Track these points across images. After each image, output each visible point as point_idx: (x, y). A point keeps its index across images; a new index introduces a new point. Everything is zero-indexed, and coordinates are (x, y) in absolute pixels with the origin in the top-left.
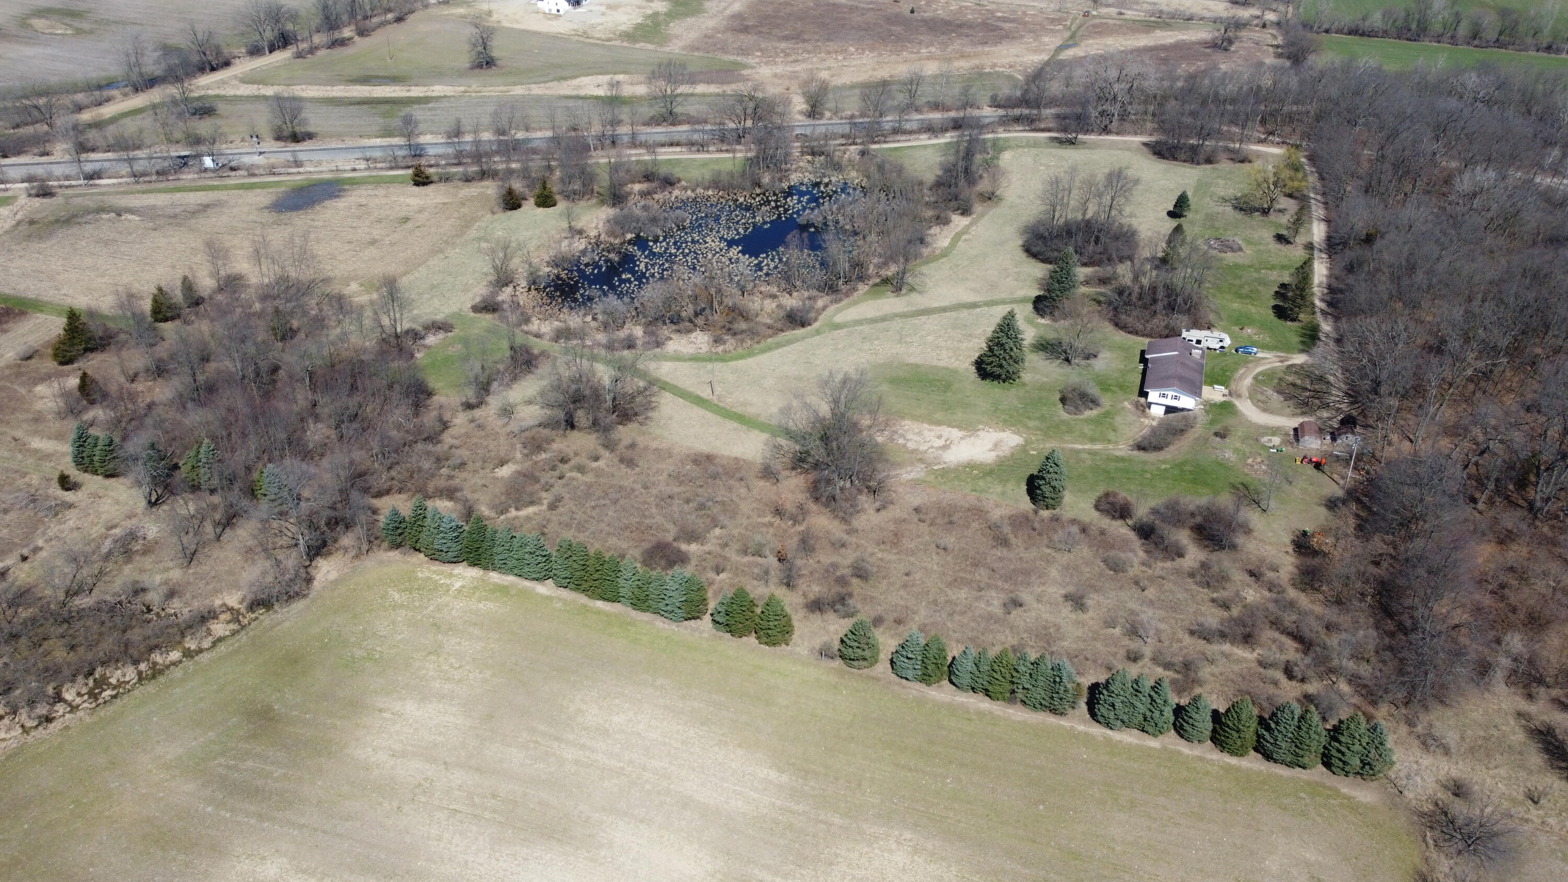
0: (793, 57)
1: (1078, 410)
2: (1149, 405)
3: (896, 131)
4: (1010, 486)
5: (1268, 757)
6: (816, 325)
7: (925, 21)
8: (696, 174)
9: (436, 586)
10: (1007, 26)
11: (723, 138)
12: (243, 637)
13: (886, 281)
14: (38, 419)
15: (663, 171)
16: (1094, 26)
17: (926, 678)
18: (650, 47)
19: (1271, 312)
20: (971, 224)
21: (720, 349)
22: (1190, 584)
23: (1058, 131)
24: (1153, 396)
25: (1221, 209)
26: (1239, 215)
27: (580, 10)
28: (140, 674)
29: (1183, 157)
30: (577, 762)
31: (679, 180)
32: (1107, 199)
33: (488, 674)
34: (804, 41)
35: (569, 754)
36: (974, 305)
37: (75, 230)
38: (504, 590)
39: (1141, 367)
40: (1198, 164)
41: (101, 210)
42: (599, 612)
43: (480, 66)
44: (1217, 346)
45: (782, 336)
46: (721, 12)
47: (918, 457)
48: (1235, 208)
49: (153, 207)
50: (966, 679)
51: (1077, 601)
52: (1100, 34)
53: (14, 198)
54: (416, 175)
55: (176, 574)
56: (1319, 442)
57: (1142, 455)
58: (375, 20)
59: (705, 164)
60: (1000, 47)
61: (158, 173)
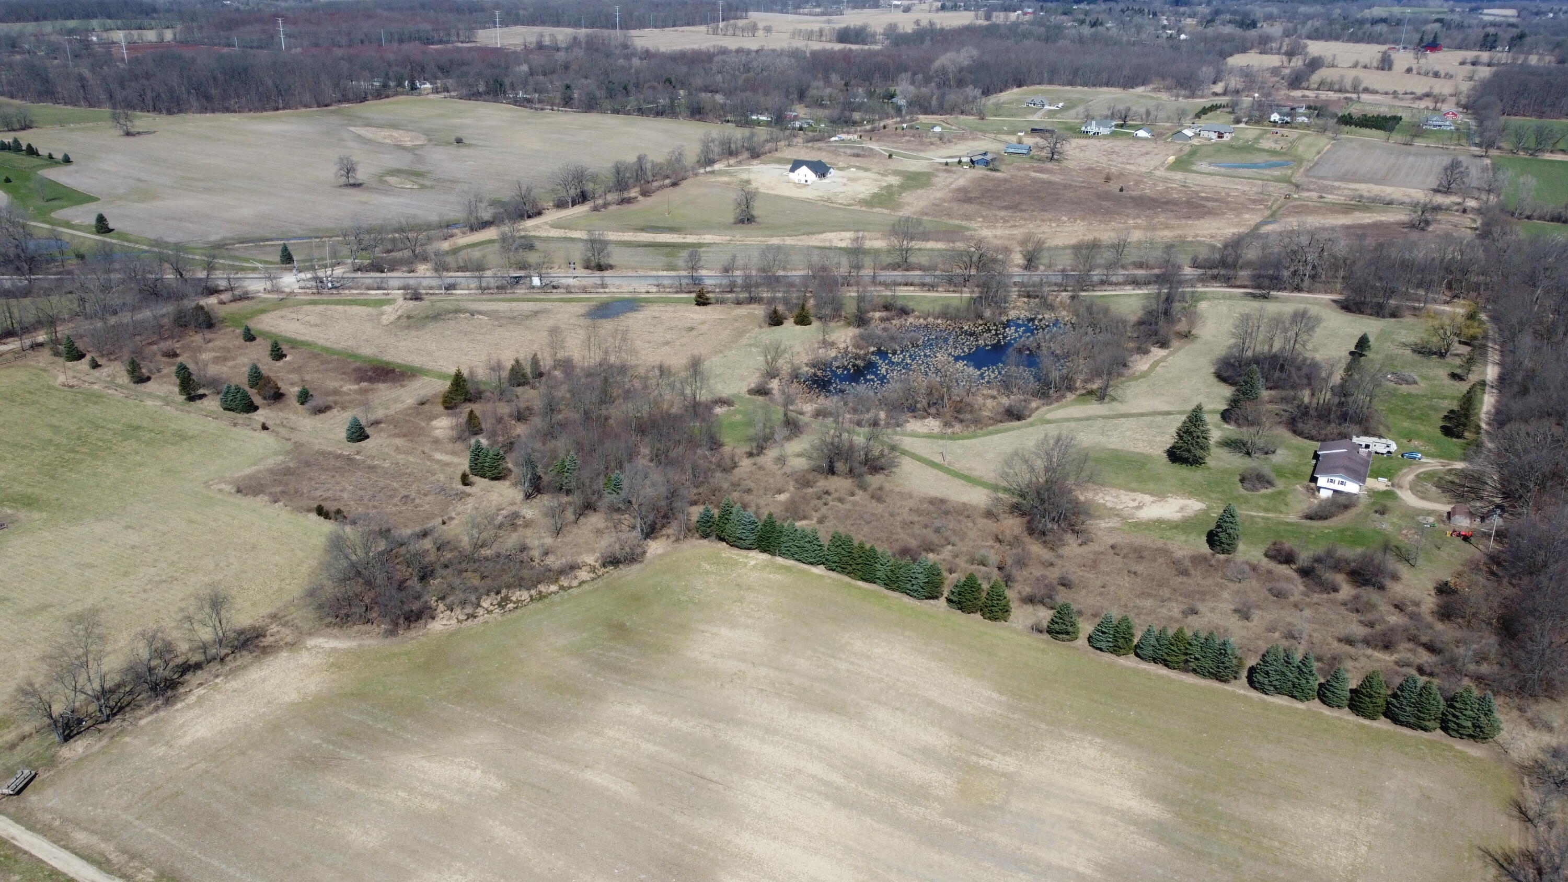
0: (1012, 223)
1: (1254, 489)
2: (1319, 489)
3: (1103, 283)
4: (1192, 537)
5: (1396, 721)
6: (1030, 420)
7: (1132, 198)
8: (926, 307)
9: (736, 563)
10: (1210, 204)
11: (952, 282)
12: (599, 583)
13: (1091, 393)
14: (436, 441)
15: (900, 303)
16: (1294, 207)
17: (1116, 650)
18: (885, 211)
19: (1439, 431)
20: (1169, 355)
21: (950, 431)
22: (1343, 610)
23: (1252, 288)
24: (1322, 481)
25: (1400, 352)
26: (1417, 357)
27: (824, 181)
28: (531, 596)
29: (1369, 311)
30: (848, 671)
31: (913, 311)
32: (1291, 334)
33: (780, 616)
34: (1021, 211)
35: (843, 666)
36: (1168, 413)
37: (441, 323)
38: (788, 569)
39: (1314, 462)
40: (1383, 317)
41: (457, 311)
42: (860, 588)
43: (742, 222)
44: (1385, 451)
45: (1001, 426)
46: (948, 186)
47: (1114, 513)
48: (1414, 351)
49: (496, 311)
50: (1148, 651)
51: (1244, 614)
52: (1300, 213)
53: (395, 300)
54: (699, 297)
55: (549, 541)
56: (1468, 521)
57: (1309, 522)
58: (655, 184)
59: (935, 300)
60: (1202, 221)
61: (498, 288)
